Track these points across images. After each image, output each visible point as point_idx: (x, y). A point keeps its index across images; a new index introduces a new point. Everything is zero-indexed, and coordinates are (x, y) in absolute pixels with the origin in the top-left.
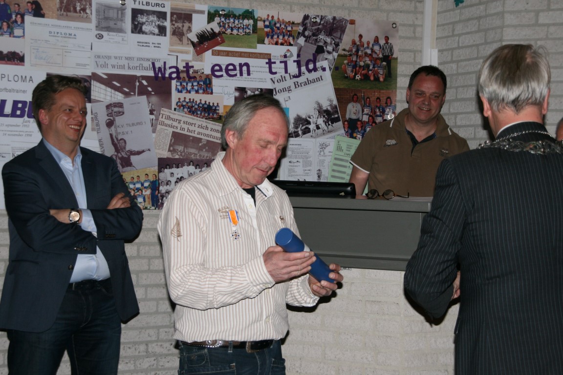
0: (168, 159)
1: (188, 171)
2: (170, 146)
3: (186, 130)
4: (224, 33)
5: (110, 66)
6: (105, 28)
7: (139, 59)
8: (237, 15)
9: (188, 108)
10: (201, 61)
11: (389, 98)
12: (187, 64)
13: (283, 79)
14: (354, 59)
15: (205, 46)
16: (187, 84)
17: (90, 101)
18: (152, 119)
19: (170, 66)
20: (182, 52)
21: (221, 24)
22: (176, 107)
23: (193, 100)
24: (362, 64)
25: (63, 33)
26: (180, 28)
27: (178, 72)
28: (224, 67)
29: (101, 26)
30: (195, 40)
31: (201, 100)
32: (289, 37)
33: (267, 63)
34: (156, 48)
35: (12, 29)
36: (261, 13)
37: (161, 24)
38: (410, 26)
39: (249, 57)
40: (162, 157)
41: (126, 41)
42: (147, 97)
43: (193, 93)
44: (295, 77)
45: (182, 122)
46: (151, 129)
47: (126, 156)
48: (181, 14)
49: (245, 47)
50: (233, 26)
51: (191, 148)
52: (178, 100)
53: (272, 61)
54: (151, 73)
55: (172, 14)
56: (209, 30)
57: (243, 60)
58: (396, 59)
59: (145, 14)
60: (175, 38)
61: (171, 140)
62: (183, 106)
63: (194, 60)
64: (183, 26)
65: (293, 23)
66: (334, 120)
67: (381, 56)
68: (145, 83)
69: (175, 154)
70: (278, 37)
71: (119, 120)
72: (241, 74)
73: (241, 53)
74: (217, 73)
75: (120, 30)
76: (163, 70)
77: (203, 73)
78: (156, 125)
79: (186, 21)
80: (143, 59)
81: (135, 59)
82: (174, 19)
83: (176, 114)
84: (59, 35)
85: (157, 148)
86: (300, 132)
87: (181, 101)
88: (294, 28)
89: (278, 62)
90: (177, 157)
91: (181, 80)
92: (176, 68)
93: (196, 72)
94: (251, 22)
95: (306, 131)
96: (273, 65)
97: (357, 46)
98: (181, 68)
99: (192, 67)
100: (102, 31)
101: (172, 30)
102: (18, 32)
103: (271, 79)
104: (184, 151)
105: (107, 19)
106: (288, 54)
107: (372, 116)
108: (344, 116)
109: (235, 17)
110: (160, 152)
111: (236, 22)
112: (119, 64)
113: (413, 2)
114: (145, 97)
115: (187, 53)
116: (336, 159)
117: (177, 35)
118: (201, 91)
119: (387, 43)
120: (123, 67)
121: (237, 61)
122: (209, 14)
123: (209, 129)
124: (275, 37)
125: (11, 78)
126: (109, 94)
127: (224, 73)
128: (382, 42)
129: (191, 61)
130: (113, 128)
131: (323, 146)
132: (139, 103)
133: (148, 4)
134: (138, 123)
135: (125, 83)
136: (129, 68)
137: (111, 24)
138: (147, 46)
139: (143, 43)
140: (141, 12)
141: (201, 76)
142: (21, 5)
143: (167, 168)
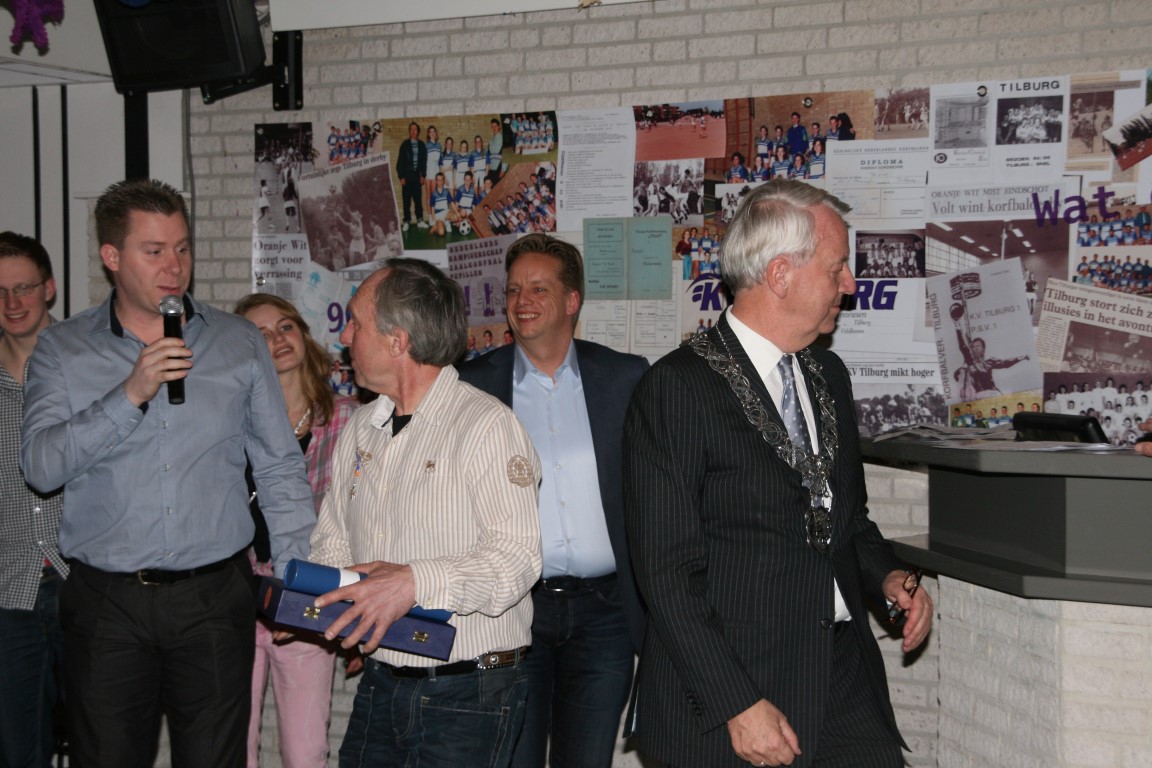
0: (1063, 374)
1: (1104, 398)
2: (1068, 349)
3: (1097, 317)
5: (957, 209)
6: (950, 142)
7: (1009, 190)
9: (1103, 274)
10: (1131, 180)
12: (1101, 189)
15: (1140, 151)
16: (1100, 229)
17: (923, 272)
18: (1032, 300)
19: (1068, 196)
20: (1091, 168)
22: (1077, 274)
23: (1113, 258)
25: (882, 161)
26: (1087, 122)
27: (1082, 206)
29: (944, 140)
30: (1119, 140)
31: (1128, 258)
34: (1042, 167)
35: (808, 166)
37: (1052, 120)
40: (1051, 370)
41: (985, 160)
42: (1023, 260)
43: (1113, 245)
45: (1088, 303)
46: (1029, 318)
47: (984, 370)
48: (1091, 94)
51: (1109, 352)
52: (1081, 261)
54: (1031, 215)
55: (1074, 98)
56: (1149, 117)
59: (1022, 106)
60: (1079, 143)
61: (1069, 338)
62: (1092, 272)
63: (1115, 180)
64: (1095, 117)
68: (1018, 233)
69: (1076, 366)
71: (973, 306)
75: (977, 142)
76: (1053, 205)
77: (1134, 203)
79: (1100, 107)
80: (1016, 190)
81: (1002, 192)
82: (1077, 107)
83: (1075, 288)
84: (876, 164)
85: (1043, 353)
87: (1088, 261)
90: (1081, 370)
91: (1088, 222)
92: (1080, 199)
93: (1119, 203)
98: (1089, 198)
99: (1112, 194)
100: (945, 147)
101: (1073, 128)
102: (815, 168)
104: (1094, 359)
105: (953, 125)
110: (1048, 361)
112: (972, 204)
114: (1017, 260)
115: (1101, 167)
117: (1082, 136)
118: (1129, 240)
122: (1149, 84)
123: (1145, 314)
126: (955, 259)
129: (1109, 183)
130: (962, 320)
132: (1007, 272)
133: (1027, 86)
134: (1007, 310)
135: (983, 238)
136: (990, 208)
137: (962, 133)
138: (1023, 165)
139: (1016, 160)
140: (1014, 103)
141: (1129, 211)
142: (822, 124)
143: (1060, 392)
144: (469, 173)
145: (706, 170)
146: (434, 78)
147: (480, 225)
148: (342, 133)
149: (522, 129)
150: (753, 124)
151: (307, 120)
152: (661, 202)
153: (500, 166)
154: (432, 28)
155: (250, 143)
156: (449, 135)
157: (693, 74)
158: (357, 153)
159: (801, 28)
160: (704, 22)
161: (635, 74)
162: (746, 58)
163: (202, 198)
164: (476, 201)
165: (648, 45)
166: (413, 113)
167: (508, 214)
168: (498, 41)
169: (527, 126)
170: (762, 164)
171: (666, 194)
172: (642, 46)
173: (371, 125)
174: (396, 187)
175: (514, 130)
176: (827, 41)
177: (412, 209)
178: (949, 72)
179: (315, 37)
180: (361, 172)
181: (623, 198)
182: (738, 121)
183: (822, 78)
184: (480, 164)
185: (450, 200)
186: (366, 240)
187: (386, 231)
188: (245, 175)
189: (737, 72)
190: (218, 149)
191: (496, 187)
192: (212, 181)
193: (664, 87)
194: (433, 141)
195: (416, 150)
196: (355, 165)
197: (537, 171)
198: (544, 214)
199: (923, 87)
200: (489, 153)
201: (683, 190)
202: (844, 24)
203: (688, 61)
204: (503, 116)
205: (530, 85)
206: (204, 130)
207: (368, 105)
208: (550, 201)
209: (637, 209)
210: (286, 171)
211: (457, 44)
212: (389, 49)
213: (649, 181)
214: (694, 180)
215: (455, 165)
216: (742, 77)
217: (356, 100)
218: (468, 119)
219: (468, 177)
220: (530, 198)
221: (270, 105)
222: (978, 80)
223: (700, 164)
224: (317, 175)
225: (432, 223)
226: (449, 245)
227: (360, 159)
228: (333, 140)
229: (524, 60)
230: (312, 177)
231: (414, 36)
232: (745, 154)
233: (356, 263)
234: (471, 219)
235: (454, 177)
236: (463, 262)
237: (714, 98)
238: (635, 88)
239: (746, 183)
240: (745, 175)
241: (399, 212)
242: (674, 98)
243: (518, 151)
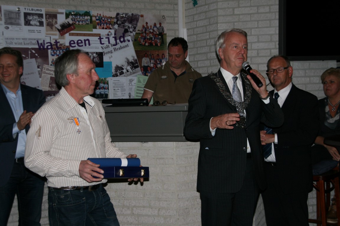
0: (49, 91)
2: (50, 84)
4: (75, 24)
5: (14, 43)
6: (10, 23)
7: (30, 39)
8: (81, 14)
10: (64, 39)
11: (163, 54)
12: (56, 41)
13: (107, 47)
14: (144, 35)
15: (65, 31)
16: (57, 52)
18: (39, 71)
19: (47, 42)
20: (53, 35)
21: (73, 19)
22: (51, 64)
24: (148, 37)
26: (51, 22)
27: (51, 45)
28: (76, 42)
29: (7, 22)
30: (60, 28)
32: (109, 25)
33: (99, 39)
34: (39, 33)
36: (94, 13)
37: (41, 20)
38: (172, 17)
39: (89, 36)
41: (21, 30)
42: (36, 59)
44: (114, 45)
46: (38, 76)
48: (51, 15)
49: (87, 31)
50: (79, 20)
52: (52, 60)
53: (102, 37)
54: (37, 47)
55: (46, 15)
56: (67, 22)
57: (86, 38)
58: (166, 34)
59: (31, 15)
60: (49, 28)
61: (50, 81)
62: (55, 63)
63: (59, 38)
64: (52, 21)
65: (111, 17)
66: (136, 67)
67: (158, 33)
68: (34, 51)
69: (52, 89)
70: (104, 25)
72: (85, 45)
73: (85, 34)
74: (73, 45)
75: (18, 24)
76: (43, 44)
77: (65, 45)
78: (41, 74)
79: (54, 18)
80: (32, 39)
82: (47, 17)
85: (43, 85)
86: (118, 74)
88: (112, 20)
89: (104, 38)
90: (54, 90)
91: (53, 50)
92: (50, 43)
93: (61, 45)
94: (89, 17)
95: (122, 73)
96: (102, 40)
97: (145, 28)
98: (53, 43)
99: (59, 42)
100: (8, 25)
101: (47, 23)
103: (102, 47)
105: (10, 18)
106: (110, 34)
107: (155, 64)
108: (141, 64)
109: (80, 15)
110: (45, 88)
111: (81, 18)
112: (19, 42)
113: (173, 5)
114: (34, 60)
115: (55, 35)
116: (138, 87)
117: (49, 26)
119: (160, 26)
120: (21, 44)
121: (83, 38)
122: (66, 14)
124: (102, 25)
127: (76, 45)
128: (158, 26)
129: (58, 39)
131: (131, 81)
132: (31, 62)
133: (32, 10)
134: (32, 73)
135: (23, 52)
136: (24, 44)
137: (13, 21)
138: (33, 32)
139: (31, 30)
140: (29, 14)
141: (64, 47)
143: (48, 96)
222: (17, 5)
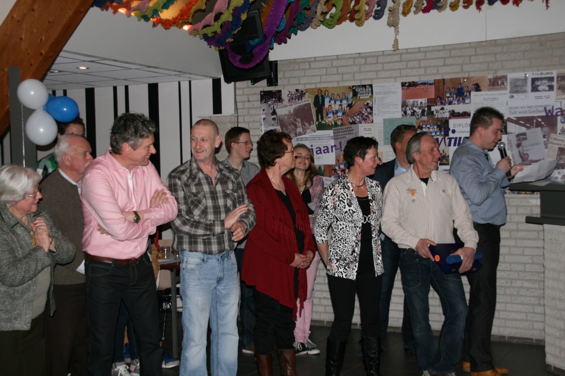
2: (558, 156)
5: (518, 113)
6: (515, 91)
7: (536, 106)
17: (506, 133)
18: (545, 141)
19: (557, 108)
20: (564, 99)
22: (560, 132)
25: (491, 98)
26: (563, 85)
27: (562, 111)
29: (513, 91)
34: (547, 99)
35: (464, 100)
37: (550, 84)
41: (527, 97)
42: (541, 128)
46: (544, 146)
48: (563, 76)
52: (562, 128)
54: (544, 114)
55: (558, 77)
59: (540, 80)
60: (560, 91)
61: (558, 153)
68: (540, 120)
71: (524, 143)
75: (524, 92)
76: (551, 111)
78: (547, 144)
80: (538, 106)
81: (534, 107)
82: (559, 80)
83: (560, 137)
84: (489, 99)
85: (549, 157)
87: (564, 128)
90: (562, 162)
92: (561, 109)
98: (564, 108)
100: (513, 93)
101: (558, 87)
102: (467, 101)
105: (516, 86)
110: (551, 160)
112: (523, 111)
114: (539, 129)
117: (561, 89)
125: (464, 126)
126: (518, 128)
130: (520, 148)
133: (541, 74)
134: (536, 144)
135: (528, 121)
136: (530, 112)
137: (519, 89)
138: (541, 98)
139: (538, 97)
140: (538, 79)
142: (469, 87)
143: (555, 169)
144: (341, 105)
145: (428, 102)
146: (327, 74)
147: (345, 122)
148: (293, 93)
149: (359, 90)
150: (445, 87)
151: (280, 89)
152: (412, 113)
153: (352, 102)
154: (325, 58)
155: (259, 97)
156: (333, 93)
157: (422, 71)
158: (299, 100)
159: (461, 56)
160: (426, 55)
161: (401, 72)
162: (441, 66)
163: (241, 116)
164: (343, 114)
165: (405, 63)
166: (319, 86)
167: (355, 118)
168: (350, 62)
169: (362, 89)
170: (448, 100)
171: (413, 110)
172: (403, 63)
173: (303, 90)
174: (314, 110)
175: (357, 90)
176: (470, 60)
177: (320, 117)
178: (514, 70)
179: (282, 62)
180: (300, 106)
181: (398, 112)
182: (439, 86)
183: (469, 72)
184: (345, 102)
185: (334, 114)
186: (303, 128)
187: (310, 125)
188: (256, 108)
189: (438, 71)
190: (247, 99)
191: (352, 109)
192: (244, 110)
193: (412, 76)
194: (327, 95)
195: (320, 98)
196: (297, 103)
197: (366, 104)
198: (369, 118)
199: (505, 74)
200: (348, 98)
201: (420, 108)
202: (476, 55)
203: (420, 67)
204: (353, 86)
205: (362, 76)
206: (241, 93)
207: (302, 84)
208: (371, 113)
209: (403, 115)
210: (272, 106)
211: (335, 63)
212: (310, 65)
213: (407, 106)
214: (423, 105)
215: (335, 102)
216: (440, 72)
217: (298, 82)
218: (340, 87)
219: (340, 106)
220: (363, 112)
221: (266, 85)
222: (524, 72)
223: (425, 100)
224: (283, 107)
225: (327, 121)
226: (333, 129)
227: (300, 101)
228: (290, 96)
229: (360, 68)
230: (281, 108)
231: (319, 61)
232: (441, 96)
233: (299, 135)
234: (342, 120)
235: (335, 106)
236: (339, 134)
237: (431, 79)
238: (401, 76)
239: (442, 106)
240: (442, 103)
241: (315, 118)
242: (416, 79)
243: (358, 97)
